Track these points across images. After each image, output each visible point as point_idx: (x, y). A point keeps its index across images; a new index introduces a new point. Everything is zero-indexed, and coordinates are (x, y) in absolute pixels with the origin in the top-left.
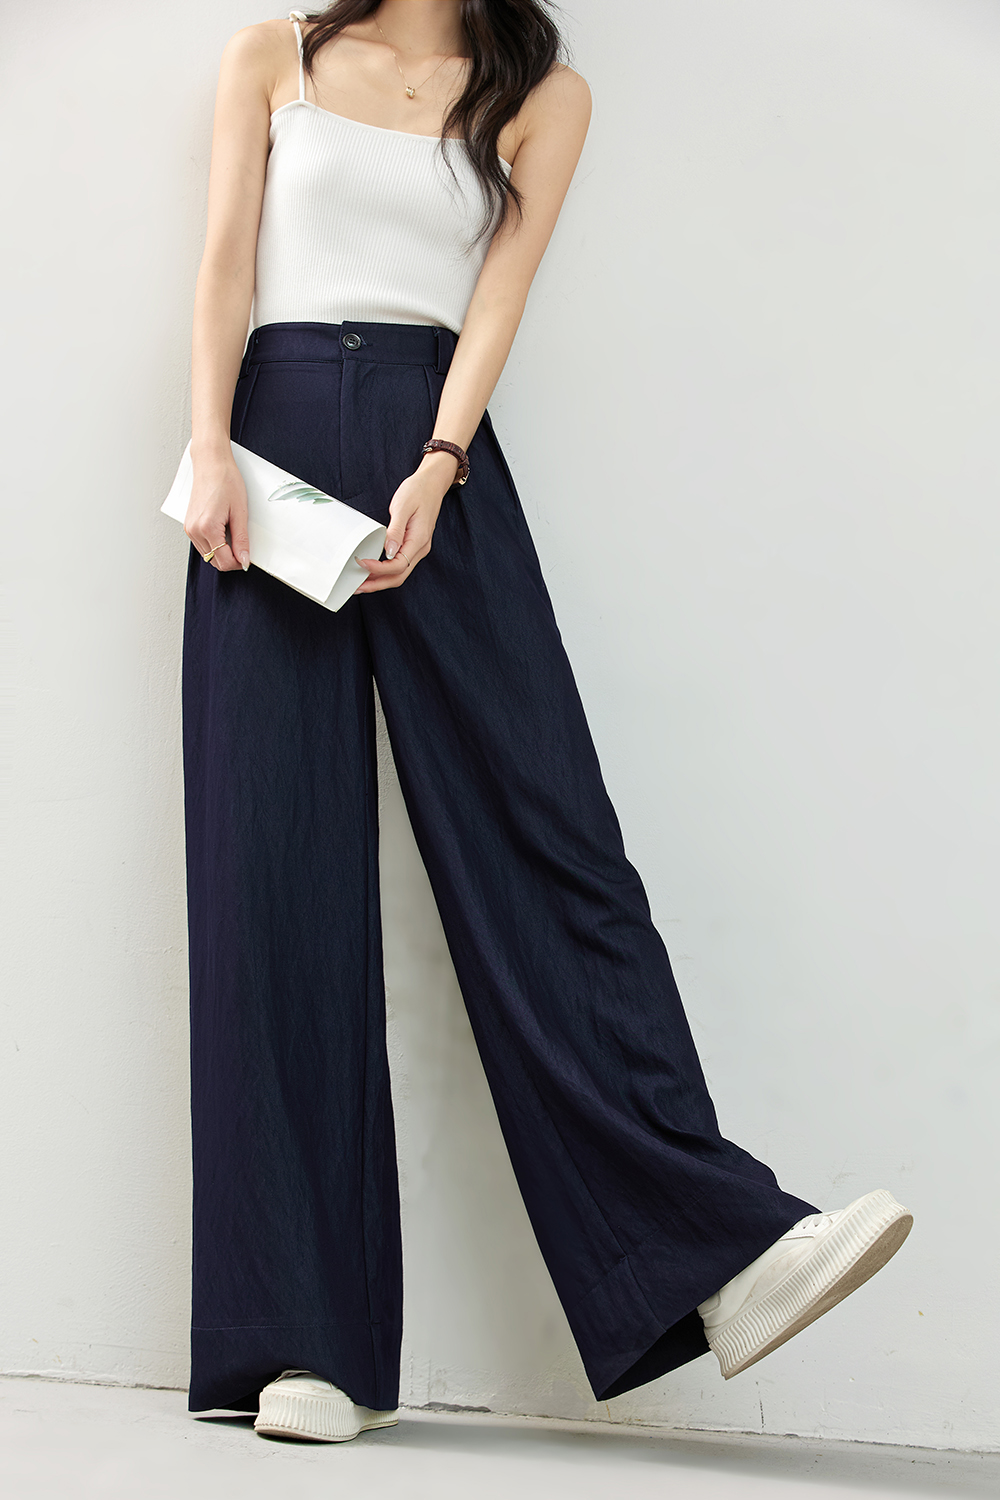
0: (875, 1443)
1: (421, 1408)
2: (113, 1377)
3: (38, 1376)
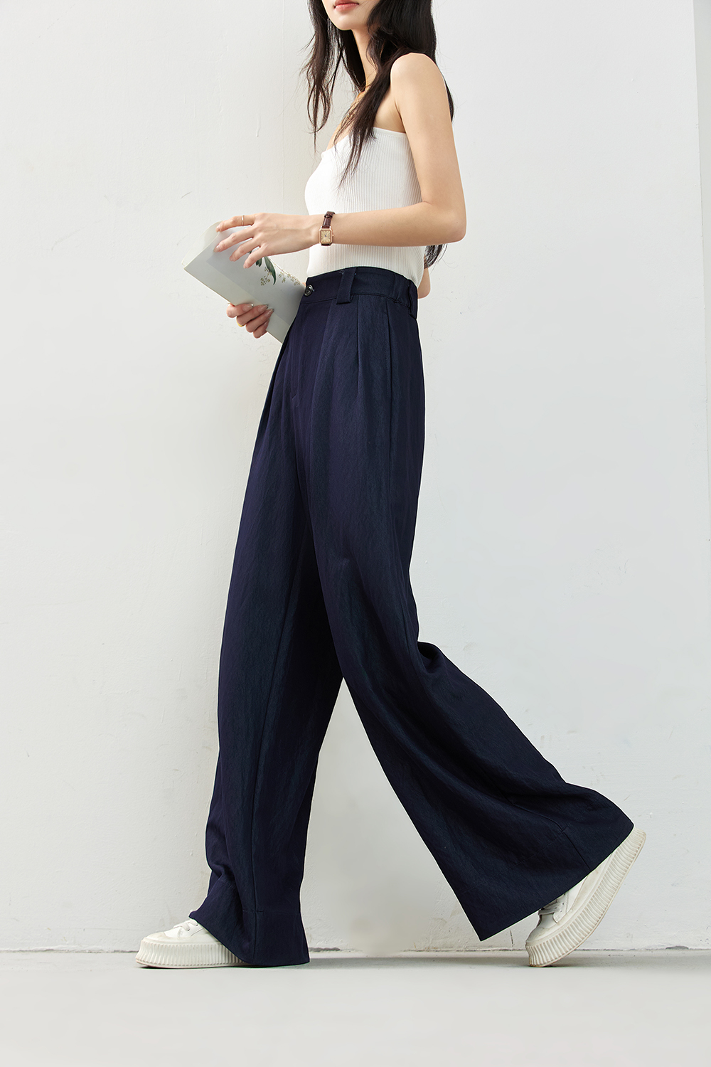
2: (100, 947)
3: (52, 950)
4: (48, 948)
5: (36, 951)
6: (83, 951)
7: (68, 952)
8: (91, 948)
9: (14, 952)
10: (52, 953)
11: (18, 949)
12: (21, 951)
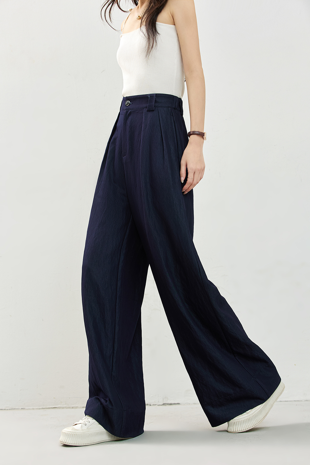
0: (285, 401)
1: (161, 405)
2: (77, 406)
3: (56, 408)
4: (54, 406)
5: (49, 408)
6: (69, 408)
7: (63, 408)
8: (73, 406)
9: (40, 409)
10: (56, 409)
11: (41, 408)
12: (42, 408)
